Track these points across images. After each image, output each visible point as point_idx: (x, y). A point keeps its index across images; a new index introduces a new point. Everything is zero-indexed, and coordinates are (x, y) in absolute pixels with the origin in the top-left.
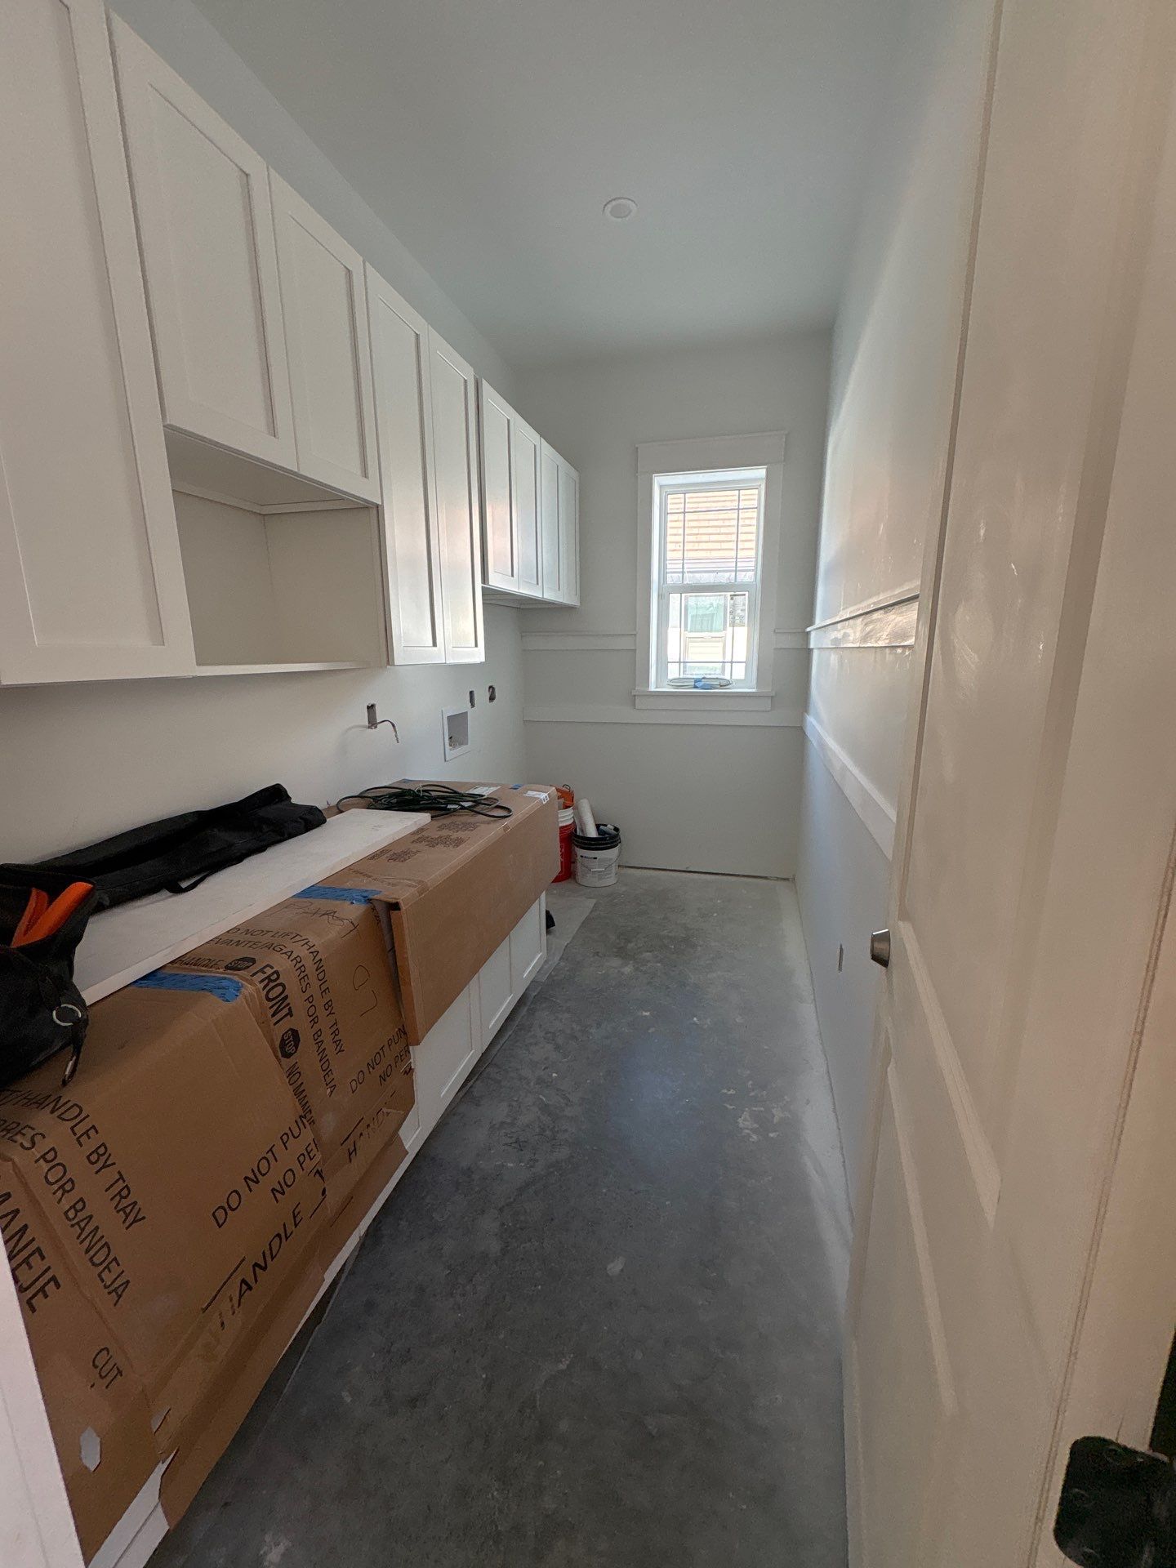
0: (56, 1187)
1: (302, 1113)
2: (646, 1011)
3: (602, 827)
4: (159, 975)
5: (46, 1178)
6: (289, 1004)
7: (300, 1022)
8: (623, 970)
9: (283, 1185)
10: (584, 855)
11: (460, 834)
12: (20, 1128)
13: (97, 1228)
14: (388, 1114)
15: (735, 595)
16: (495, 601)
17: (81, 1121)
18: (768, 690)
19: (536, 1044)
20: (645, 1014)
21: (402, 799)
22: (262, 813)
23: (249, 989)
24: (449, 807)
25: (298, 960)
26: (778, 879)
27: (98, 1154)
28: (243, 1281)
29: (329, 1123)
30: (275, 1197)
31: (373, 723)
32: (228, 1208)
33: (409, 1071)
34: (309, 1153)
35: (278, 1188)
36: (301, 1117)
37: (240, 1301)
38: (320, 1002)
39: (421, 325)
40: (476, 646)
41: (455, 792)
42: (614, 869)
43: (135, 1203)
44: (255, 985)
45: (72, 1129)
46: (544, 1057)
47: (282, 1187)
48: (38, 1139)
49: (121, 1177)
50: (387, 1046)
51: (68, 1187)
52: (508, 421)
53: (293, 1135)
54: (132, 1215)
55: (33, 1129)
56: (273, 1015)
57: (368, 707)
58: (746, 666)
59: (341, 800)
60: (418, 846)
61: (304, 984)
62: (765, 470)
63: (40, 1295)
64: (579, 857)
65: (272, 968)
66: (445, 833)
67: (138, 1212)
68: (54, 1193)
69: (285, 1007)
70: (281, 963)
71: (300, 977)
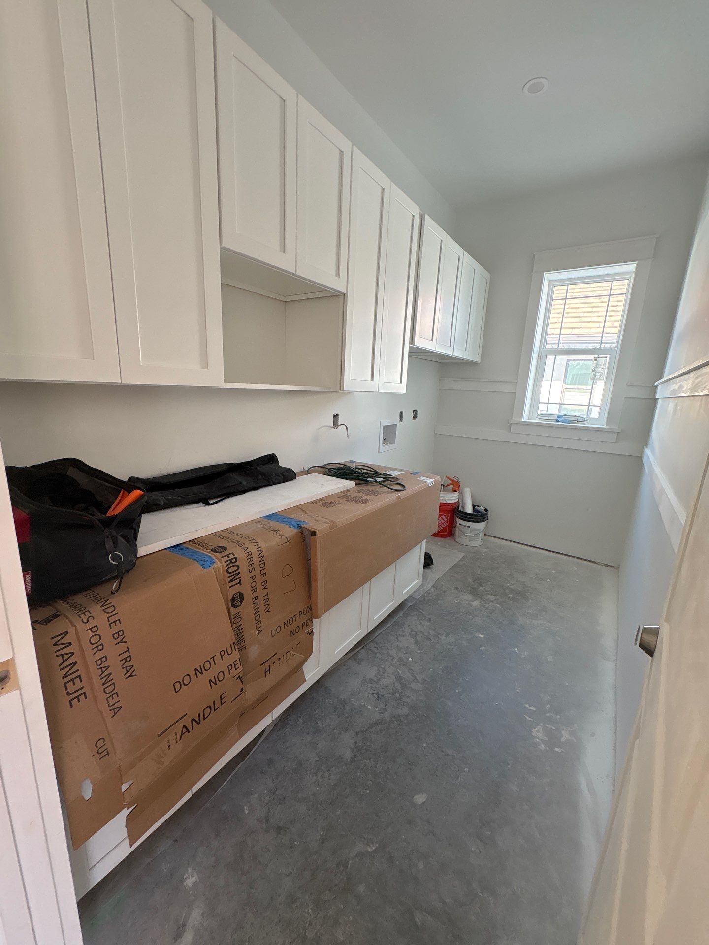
0: (94, 646)
1: (235, 641)
2: (481, 634)
3: (476, 507)
4: (181, 547)
5: (90, 641)
6: (240, 578)
7: (246, 589)
8: (472, 603)
9: (217, 679)
10: (462, 523)
11: (368, 497)
12: (85, 611)
13: (110, 674)
14: (293, 655)
15: (599, 358)
16: (417, 355)
17: (113, 615)
18: (615, 427)
19: (403, 636)
20: (480, 636)
21: (342, 472)
22: (260, 468)
23: (218, 564)
24: (369, 479)
25: (250, 553)
26: (605, 565)
27: (118, 634)
28: (185, 726)
29: (254, 651)
30: (211, 684)
31: (336, 425)
32: (182, 683)
33: (311, 633)
34: (235, 665)
35: (213, 680)
36: (234, 643)
37: (181, 737)
38: (259, 580)
39: (386, 182)
40: (401, 382)
41: (376, 472)
42: (481, 535)
43: (133, 666)
44: (222, 563)
45: (108, 618)
46: (407, 645)
47: (215, 680)
48: (91, 619)
49: (128, 650)
50: (298, 614)
51: (100, 648)
52: (441, 241)
53: (227, 652)
54: (129, 672)
55: (90, 613)
56: (230, 582)
57: (334, 416)
58: (600, 410)
59: (310, 468)
60: (341, 500)
61: (251, 568)
62: (635, 265)
63: (76, 700)
64: (458, 524)
65: (234, 555)
66: (360, 494)
67: (133, 672)
68: (93, 649)
69: (237, 579)
70: (240, 553)
71: (249, 564)
